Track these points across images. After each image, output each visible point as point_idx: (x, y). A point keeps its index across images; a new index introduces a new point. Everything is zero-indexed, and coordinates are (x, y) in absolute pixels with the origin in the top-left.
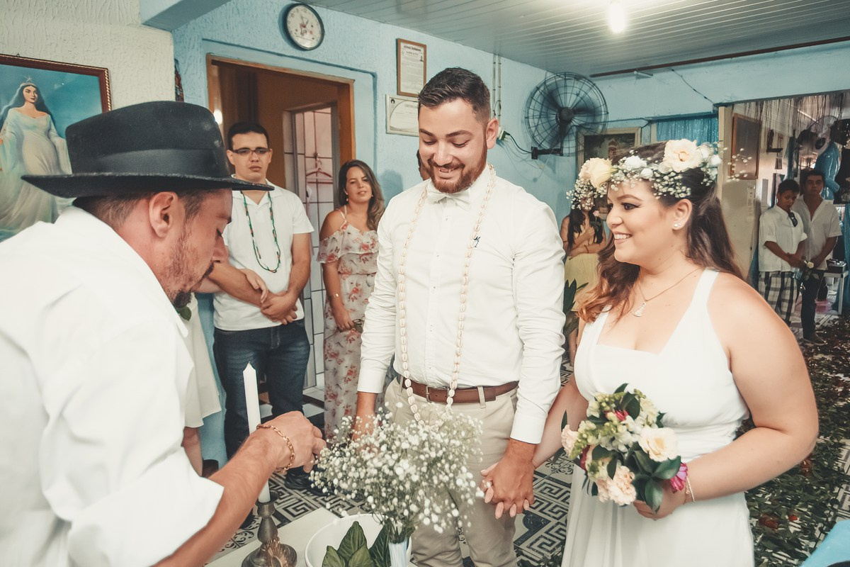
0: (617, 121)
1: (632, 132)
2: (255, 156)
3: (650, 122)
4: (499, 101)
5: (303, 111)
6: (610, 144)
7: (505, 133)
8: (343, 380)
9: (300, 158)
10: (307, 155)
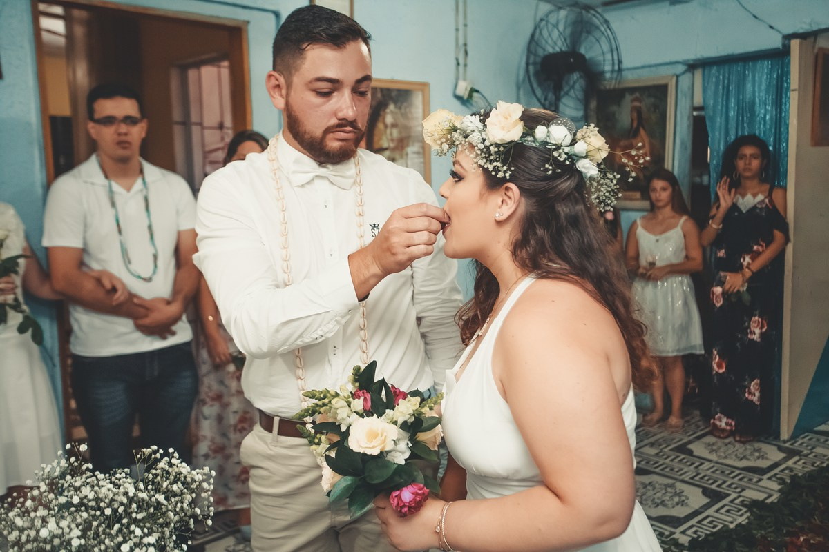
0: (643, 67)
1: (663, 82)
2: (123, 128)
3: (692, 66)
4: (465, 45)
5: (198, 65)
6: (633, 101)
7: (473, 91)
8: (232, 429)
9: (195, 130)
10: (206, 124)
